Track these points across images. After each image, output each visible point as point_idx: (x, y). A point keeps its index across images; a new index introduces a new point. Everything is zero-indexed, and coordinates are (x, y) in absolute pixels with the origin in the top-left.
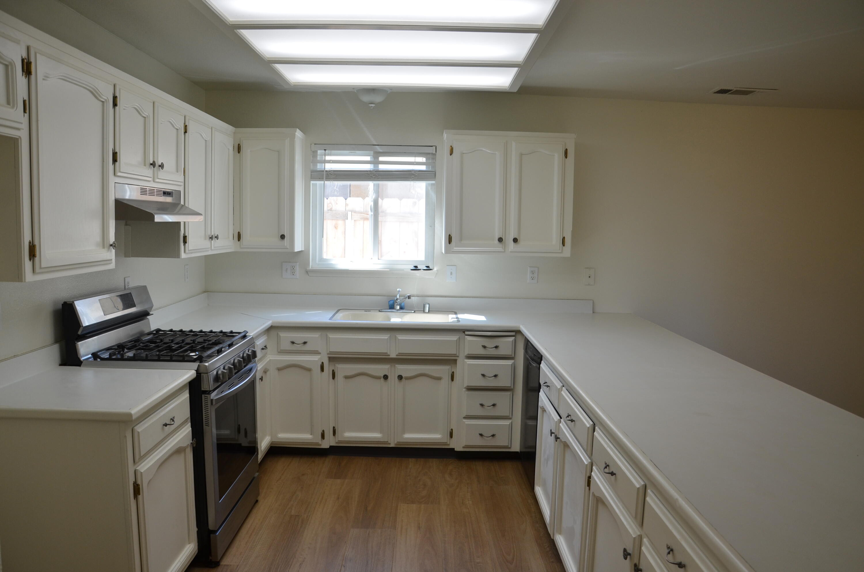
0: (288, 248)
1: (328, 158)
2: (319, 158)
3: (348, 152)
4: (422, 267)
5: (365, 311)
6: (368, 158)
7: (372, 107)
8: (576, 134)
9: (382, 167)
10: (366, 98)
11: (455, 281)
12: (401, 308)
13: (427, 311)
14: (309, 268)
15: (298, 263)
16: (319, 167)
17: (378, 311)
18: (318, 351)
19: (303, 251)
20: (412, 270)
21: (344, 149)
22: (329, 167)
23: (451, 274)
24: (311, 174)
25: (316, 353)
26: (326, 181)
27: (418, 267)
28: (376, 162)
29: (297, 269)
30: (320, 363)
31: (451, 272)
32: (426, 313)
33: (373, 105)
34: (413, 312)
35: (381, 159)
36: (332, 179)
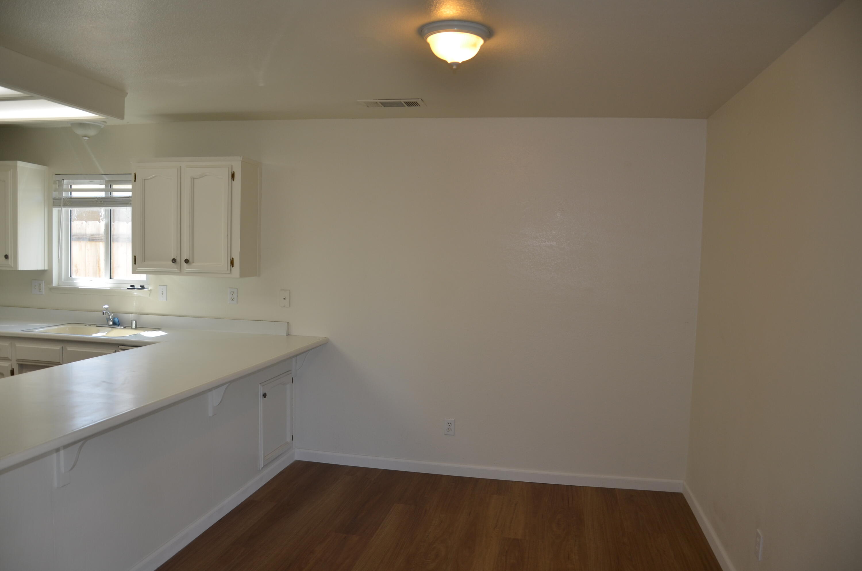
0: (13, 266)
1: (74, 187)
2: (65, 187)
3: (88, 181)
4: (137, 286)
5: (85, 326)
6: (103, 187)
7: (85, 139)
8: (242, 157)
9: (115, 194)
10: (80, 132)
11: (166, 300)
12: (115, 324)
13: (134, 328)
14: (52, 285)
15: (44, 281)
16: (65, 195)
17: (95, 325)
18: (8, 358)
19: (46, 270)
20: (128, 289)
21: (85, 179)
22: (75, 195)
23: (162, 294)
24: (53, 202)
25: (6, 359)
26: (63, 207)
27: (135, 286)
28: (109, 189)
29: (43, 286)
30: (10, 369)
31: (162, 292)
32: (133, 329)
33: (87, 138)
34: (122, 327)
35: (115, 187)
36: (68, 206)
